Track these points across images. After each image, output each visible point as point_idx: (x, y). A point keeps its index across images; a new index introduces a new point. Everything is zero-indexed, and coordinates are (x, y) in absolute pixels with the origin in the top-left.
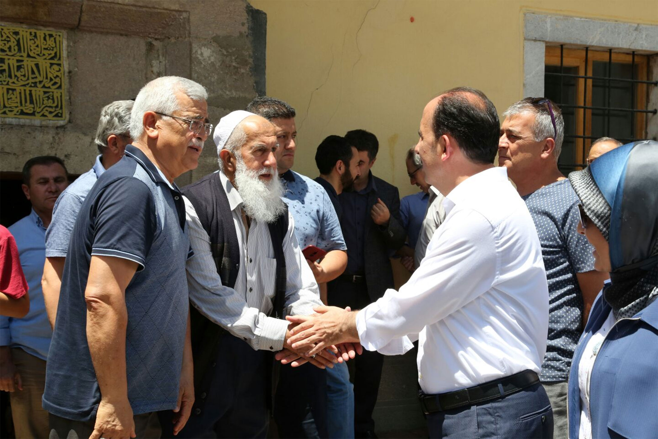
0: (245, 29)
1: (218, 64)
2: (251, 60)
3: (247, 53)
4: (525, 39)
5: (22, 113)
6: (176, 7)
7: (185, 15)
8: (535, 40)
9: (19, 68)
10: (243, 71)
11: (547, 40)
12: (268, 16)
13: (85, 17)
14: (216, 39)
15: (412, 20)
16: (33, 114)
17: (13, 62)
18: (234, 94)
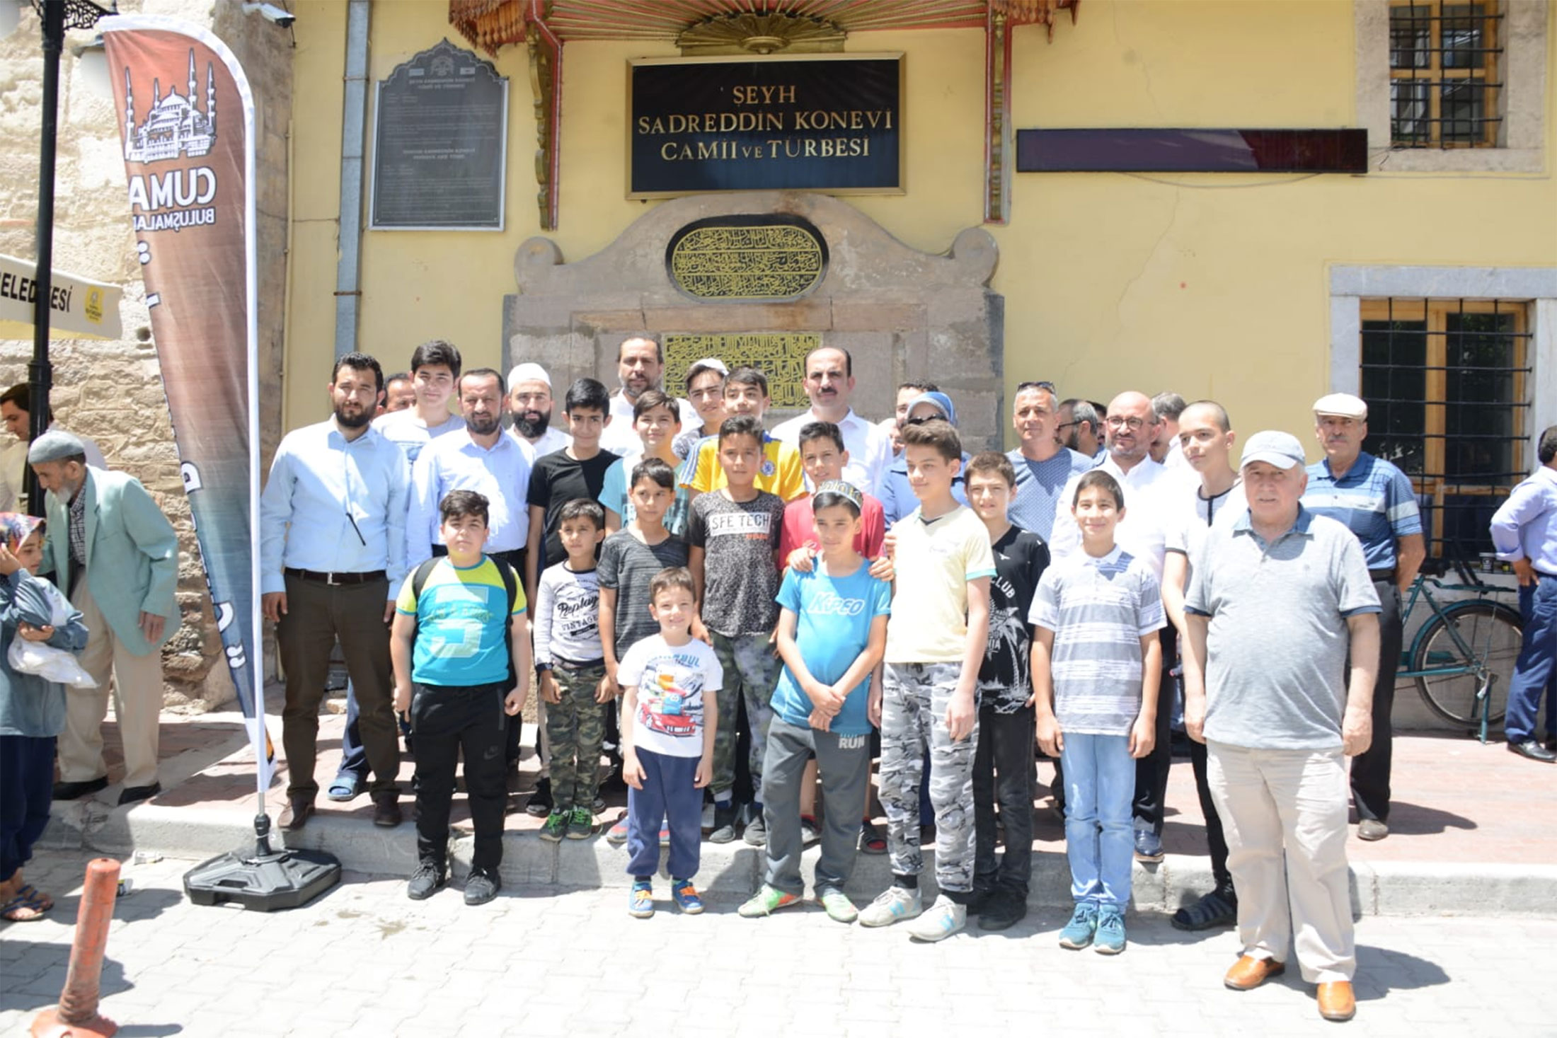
0: (982, 314)
1: (954, 349)
2: (988, 342)
3: (985, 336)
4: (1332, 295)
5: (785, 404)
6: (914, 301)
7: (923, 307)
8: (1346, 295)
9: (784, 367)
10: (978, 353)
11: (1363, 293)
12: (1006, 301)
13: (835, 320)
14: (953, 326)
15: (1183, 286)
16: (793, 404)
17: (779, 364)
18: (970, 375)
